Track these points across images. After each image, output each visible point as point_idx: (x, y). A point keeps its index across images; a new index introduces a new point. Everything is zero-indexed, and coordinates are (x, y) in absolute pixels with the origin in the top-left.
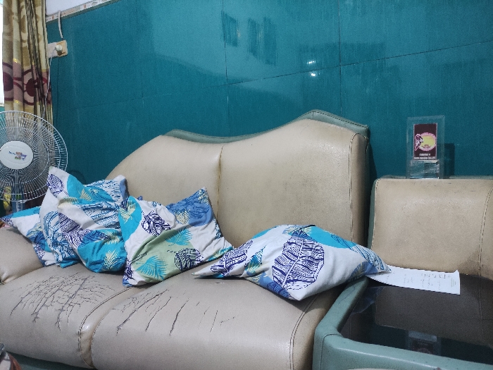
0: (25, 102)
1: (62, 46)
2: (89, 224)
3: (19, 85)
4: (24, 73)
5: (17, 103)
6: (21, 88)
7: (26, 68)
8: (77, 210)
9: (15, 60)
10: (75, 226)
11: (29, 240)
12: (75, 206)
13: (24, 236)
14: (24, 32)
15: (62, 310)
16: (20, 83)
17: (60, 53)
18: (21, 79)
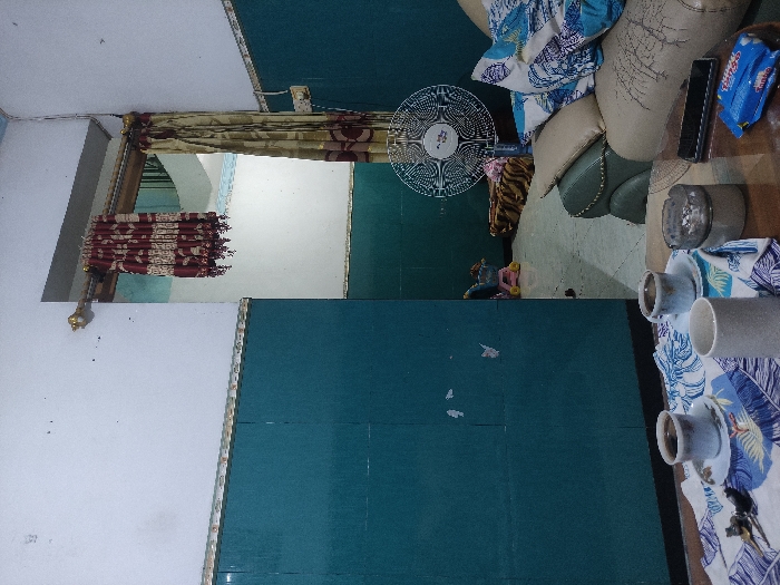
0: (369, 141)
1: (298, 92)
2: (554, 25)
3: (350, 146)
4: (335, 140)
5: (371, 149)
6: (352, 144)
7: (329, 138)
8: (534, 39)
9: (321, 147)
10: (554, 42)
11: (556, 111)
12: (528, 42)
13: (550, 118)
14: (286, 136)
15: (664, 41)
16: (347, 145)
17: (306, 96)
18: (343, 143)
